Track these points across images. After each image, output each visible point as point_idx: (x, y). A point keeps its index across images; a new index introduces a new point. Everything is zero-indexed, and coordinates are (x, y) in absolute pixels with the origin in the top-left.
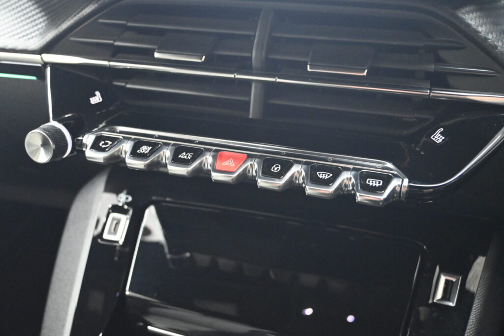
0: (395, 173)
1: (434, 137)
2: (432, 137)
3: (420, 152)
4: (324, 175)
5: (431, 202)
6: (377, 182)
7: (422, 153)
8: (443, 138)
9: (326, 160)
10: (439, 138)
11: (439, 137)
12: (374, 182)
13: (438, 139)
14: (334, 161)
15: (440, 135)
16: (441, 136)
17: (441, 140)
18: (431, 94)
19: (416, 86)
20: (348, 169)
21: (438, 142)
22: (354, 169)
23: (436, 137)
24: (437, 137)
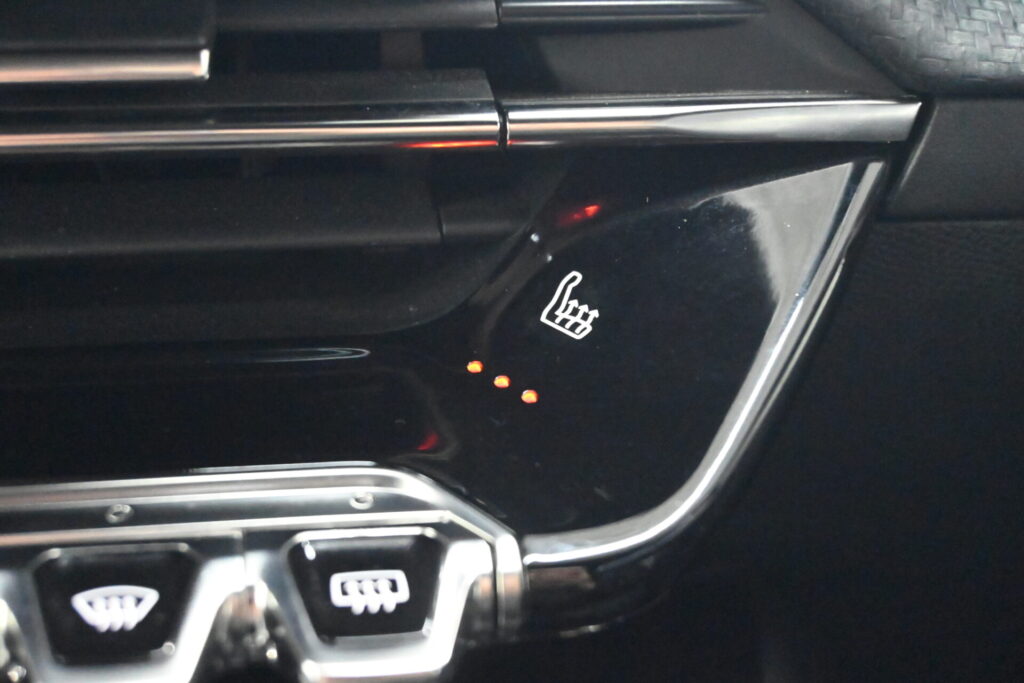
0: (446, 516)
1: (552, 316)
2: (543, 319)
3: (515, 390)
4: (115, 602)
5: (592, 628)
6: (385, 586)
7: (529, 396)
8: (595, 314)
9: (97, 518)
10: (578, 319)
11: (575, 312)
12: (368, 586)
13: (573, 320)
14: (141, 516)
15: (574, 303)
16: (584, 308)
17: (586, 327)
18: (510, 127)
19: (433, 100)
20: (221, 547)
21: (578, 336)
22: (254, 541)
23: (560, 315)
24: (566, 315)
